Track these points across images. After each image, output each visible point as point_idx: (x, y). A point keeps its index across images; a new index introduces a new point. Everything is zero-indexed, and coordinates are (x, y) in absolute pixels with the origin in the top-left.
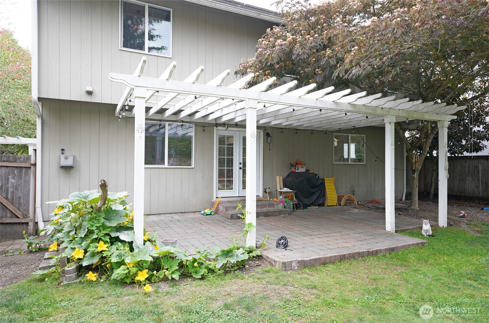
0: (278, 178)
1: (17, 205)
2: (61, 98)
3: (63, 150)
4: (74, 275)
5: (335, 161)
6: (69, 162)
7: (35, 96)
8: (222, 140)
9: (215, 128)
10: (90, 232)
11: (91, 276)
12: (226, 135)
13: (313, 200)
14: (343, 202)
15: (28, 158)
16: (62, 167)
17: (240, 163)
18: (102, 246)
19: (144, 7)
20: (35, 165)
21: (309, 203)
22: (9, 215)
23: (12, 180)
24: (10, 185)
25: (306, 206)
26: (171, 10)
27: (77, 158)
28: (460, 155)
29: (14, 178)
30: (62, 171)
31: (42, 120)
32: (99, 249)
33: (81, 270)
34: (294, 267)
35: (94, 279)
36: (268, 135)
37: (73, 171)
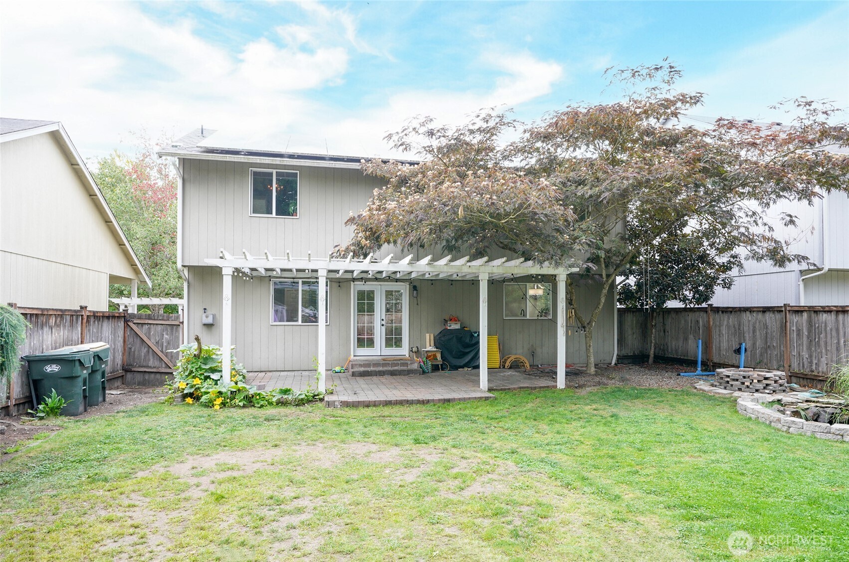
0: (428, 336)
1: (170, 358)
2: (200, 265)
3: (205, 309)
4: (180, 400)
5: (506, 316)
6: (210, 320)
7: (179, 265)
8: (361, 295)
9: (352, 283)
10: (191, 372)
11: (189, 400)
12: (366, 290)
13: (467, 360)
14: (508, 364)
15: (178, 317)
16: (204, 325)
17: (383, 320)
18: (197, 381)
19: (271, 174)
20: (182, 323)
21: (462, 364)
22: (164, 366)
23: (165, 336)
24: (164, 340)
25: (455, 368)
26: (298, 172)
27: (217, 316)
28: (696, 306)
29: (167, 334)
30: (204, 328)
31: (188, 283)
32: (195, 383)
33: (185, 396)
34: (337, 405)
35: (191, 402)
36: (415, 288)
37: (214, 328)
